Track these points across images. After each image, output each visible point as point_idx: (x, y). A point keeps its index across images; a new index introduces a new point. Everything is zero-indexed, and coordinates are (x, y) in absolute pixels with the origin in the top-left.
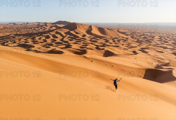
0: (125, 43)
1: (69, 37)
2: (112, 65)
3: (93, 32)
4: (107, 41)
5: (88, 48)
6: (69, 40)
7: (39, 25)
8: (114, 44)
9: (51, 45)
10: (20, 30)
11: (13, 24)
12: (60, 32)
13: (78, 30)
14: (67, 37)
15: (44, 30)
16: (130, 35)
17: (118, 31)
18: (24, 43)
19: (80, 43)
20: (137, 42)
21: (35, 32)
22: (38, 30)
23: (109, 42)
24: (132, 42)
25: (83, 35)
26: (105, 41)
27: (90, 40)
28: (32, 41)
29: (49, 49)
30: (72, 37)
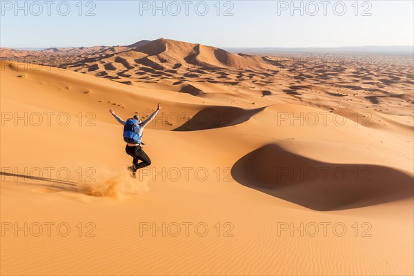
12: (125, 58)
13: (167, 54)
20: (296, 78)
24: (282, 78)
26: (220, 76)
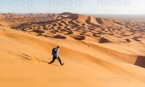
0: (119, 32)
1: (71, 26)
2: (106, 51)
3: (91, 21)
4: (103, 30)
5: (86, 35)
6: (71, 28)
7: (49, 15)
8: (109, 33)
9: (57, 31)
10: (35, 19)
11: (30, 15)
12: (64, 21)
13: (79, 20)
14: (70, 25)
15: (52, 19)
16: (124, 25)
17: (113, 21)
18: (37, 29)
19: (80, 30)
20: (131, 31)
21: (46, 21)
22: (48, 19)
23: (104, 30)
24: (126, 31)
25: (83, 24)
26: (101, 29)
27: (88, 28)
28: (43, 28)
29: (56, 35)
30: (74, 25)
